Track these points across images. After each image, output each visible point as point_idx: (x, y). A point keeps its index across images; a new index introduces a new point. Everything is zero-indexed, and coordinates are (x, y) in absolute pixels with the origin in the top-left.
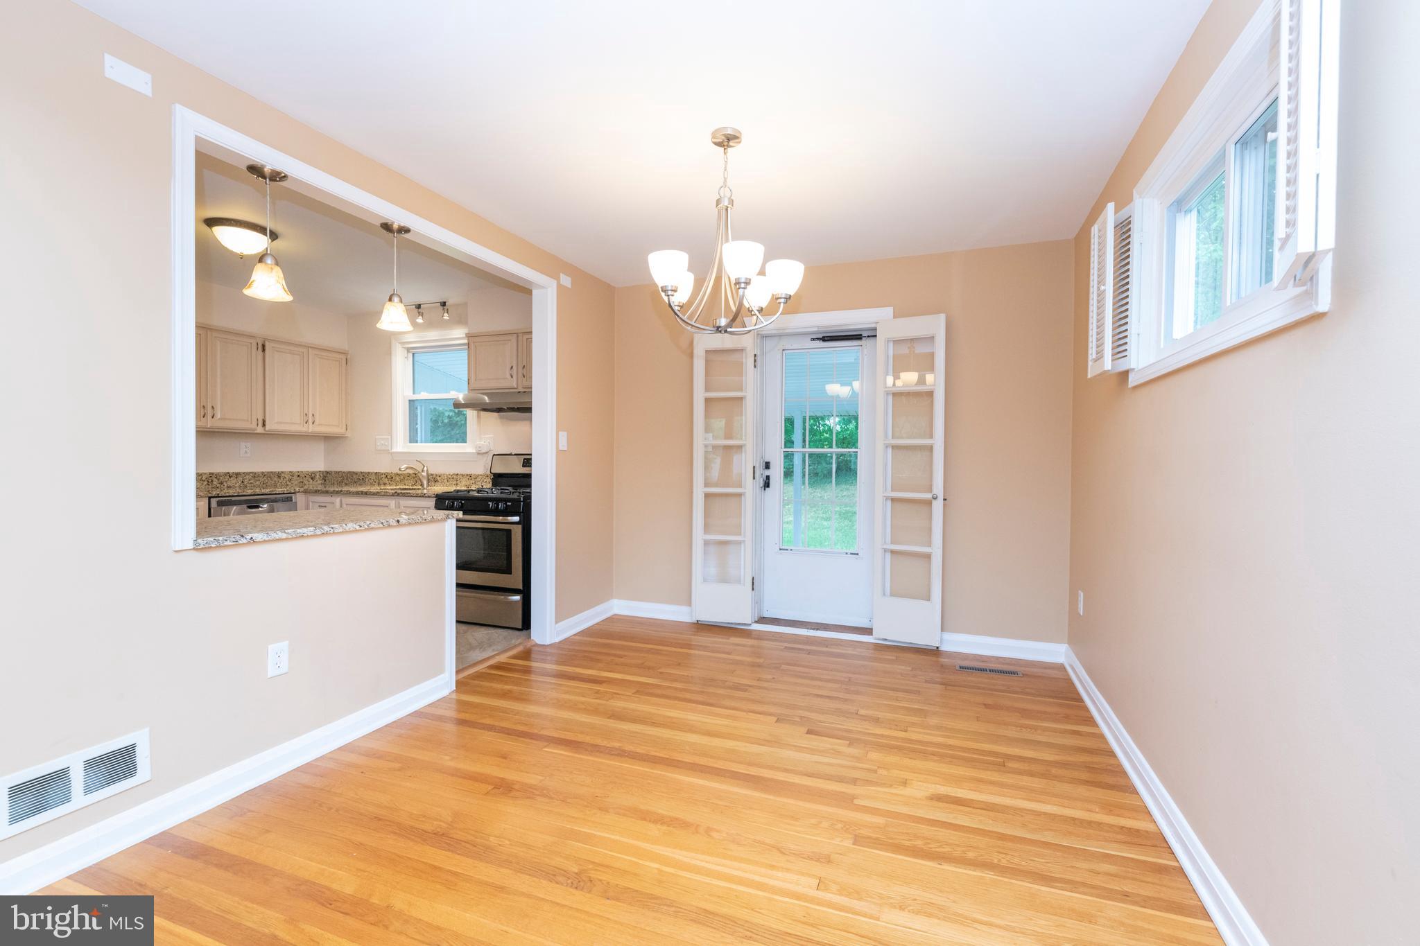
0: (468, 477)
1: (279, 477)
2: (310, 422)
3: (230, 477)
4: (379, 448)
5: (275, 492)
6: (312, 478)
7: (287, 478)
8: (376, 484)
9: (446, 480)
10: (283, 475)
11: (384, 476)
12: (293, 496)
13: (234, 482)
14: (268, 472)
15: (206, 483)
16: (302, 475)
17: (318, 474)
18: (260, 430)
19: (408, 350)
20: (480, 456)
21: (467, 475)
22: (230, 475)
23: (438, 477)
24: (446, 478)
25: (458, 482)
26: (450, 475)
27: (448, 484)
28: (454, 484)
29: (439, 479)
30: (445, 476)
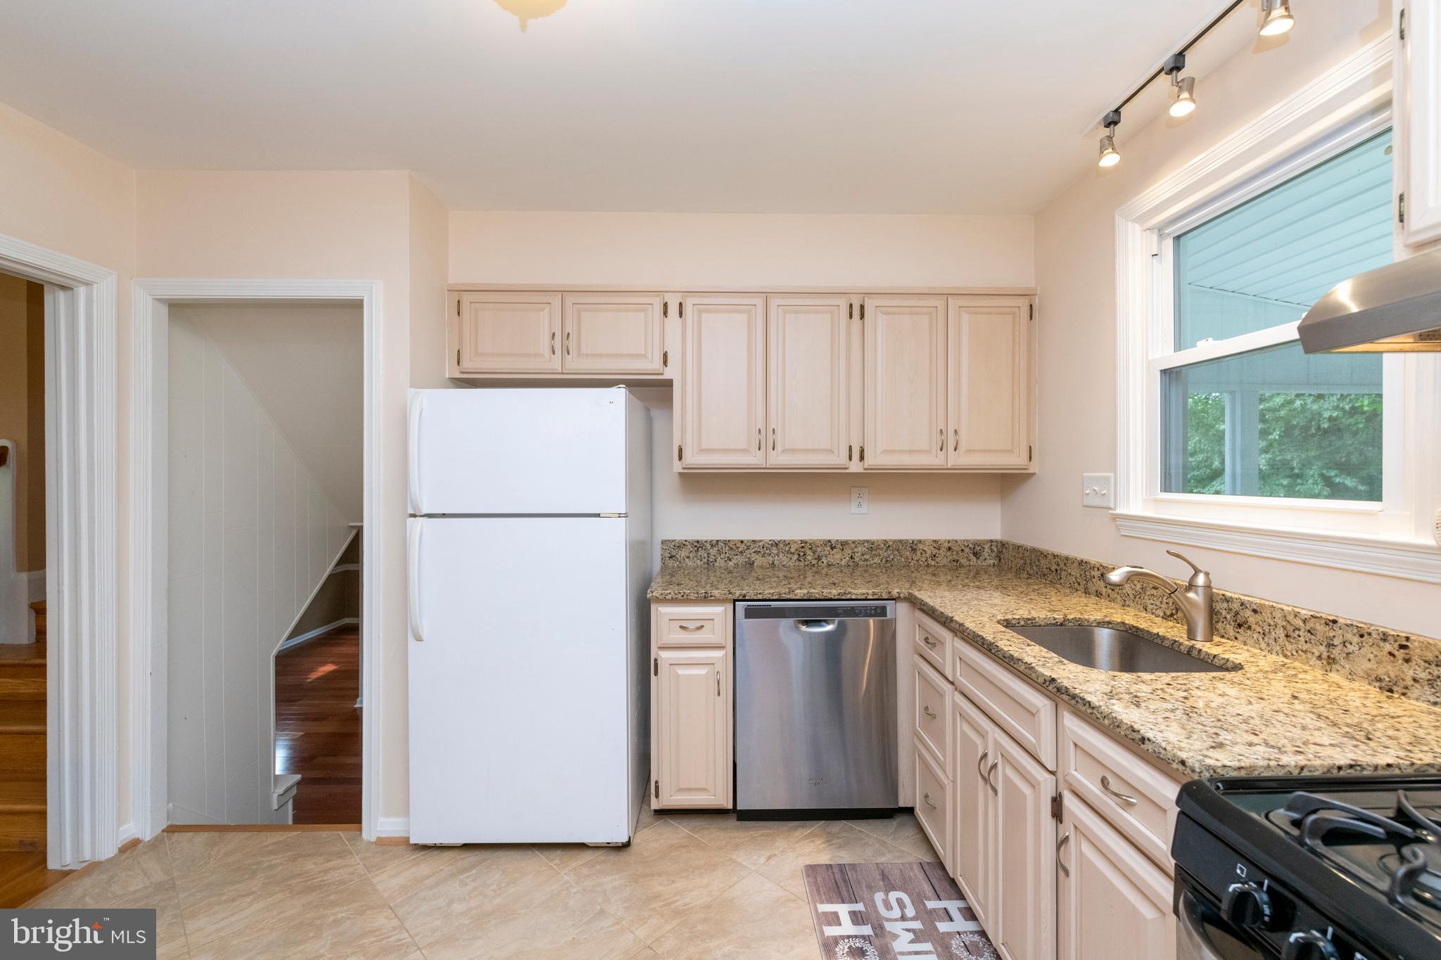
0: (1388, 647)
1: (914, 550)
2: (951, 447)
3: (832, 548)
4: (1088, 502)
5: (848, 597)
6: (975, 554)
7: (929, 552)
8: (1081, 588)
9: (1280, 633)
10: (921, 546)
11: (1097, 574)
12: (890, 605)
13: (838, 556)
14: (895, 541)
15: (795, 557)
16: (954, 548)
17: (987, 546)
18: (855, 467)
19: (1160, 230)
21: (1385, 638)
22: (831, 545)
23: (1248, 613)
24: (1281, 623)
25: (1336, 652)
26: (1296, 616)
27: (1289, 647)
28: (1317, 654)
29: (1252, 619)
30: (1278, 615)
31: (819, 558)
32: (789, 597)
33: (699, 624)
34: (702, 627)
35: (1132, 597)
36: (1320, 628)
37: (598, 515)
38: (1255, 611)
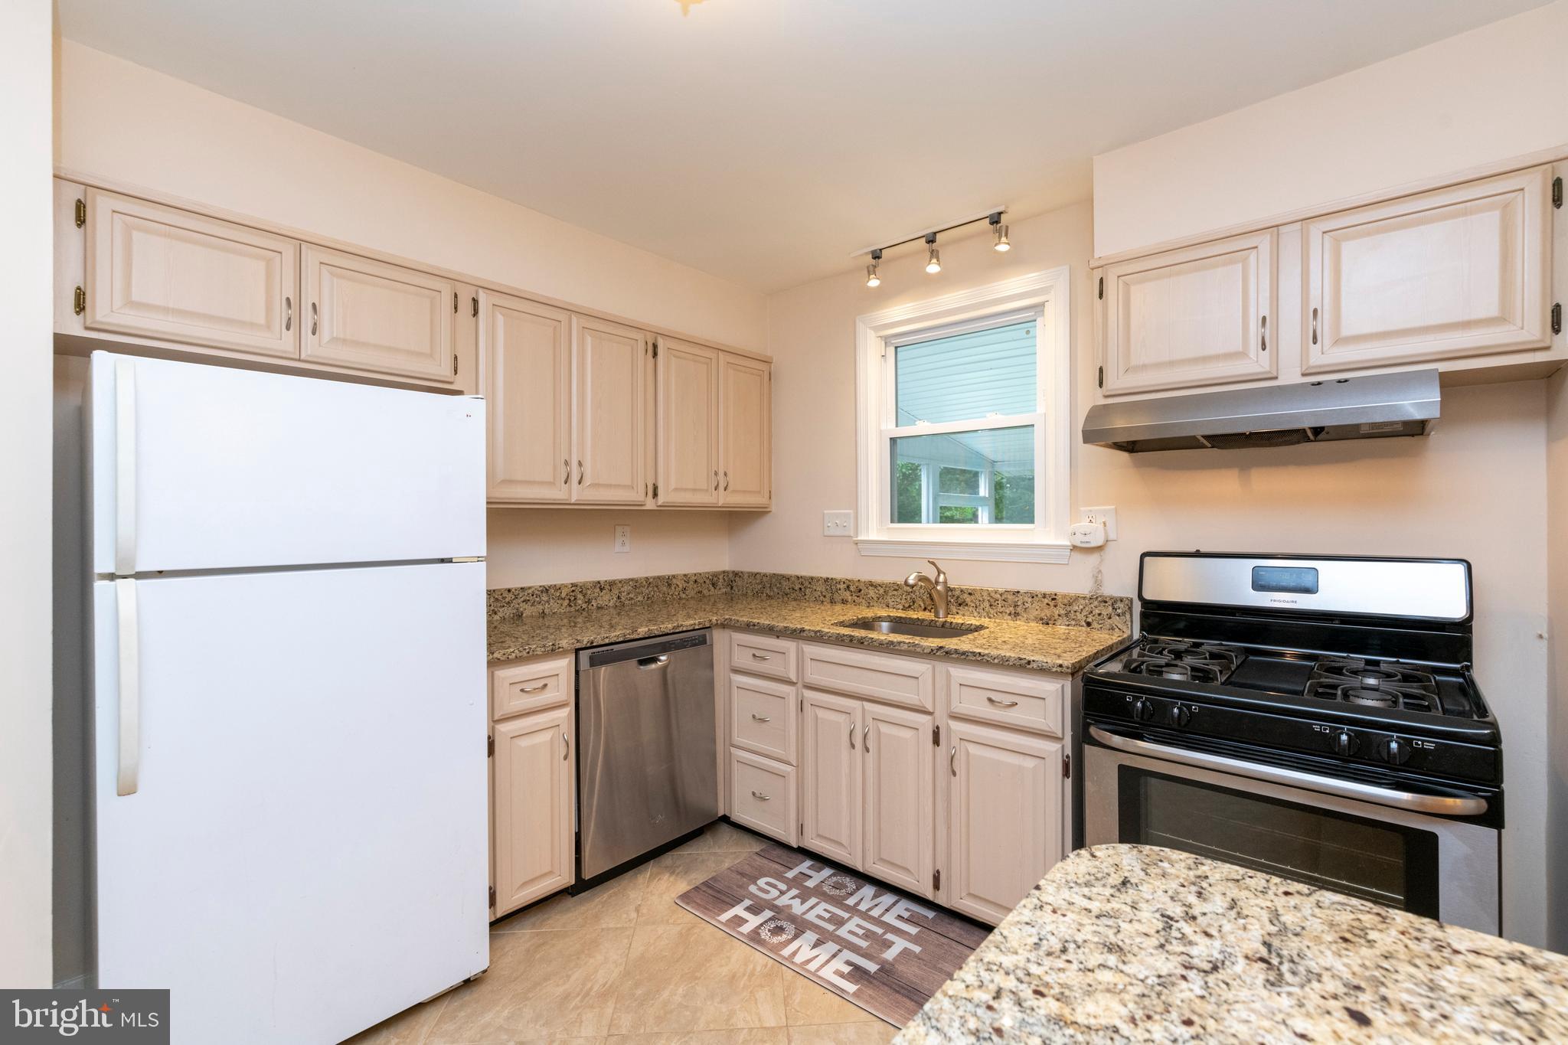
0: (1046, 601)
1: (669, 585)
2: (723, 488)
3: (601, 589)
4: (831, 532)
5: (681, 629)
6: (713, 585)
7: (681, 586)
8: (827, 599)
9: (987, 604)
10: (674, 581)
11: (842, 586)
12: (707, 633)
13: (607, 597)
14: (654, 578)
15: (566, 602)
16: (701, 581)
17: (721, 577)
18: (650, 504)
19: (887, 340)
20: (1077, 556)
21: (1044, 596)
22: (600, 586)
23: (966, 596)
24: (986, 598)
25: (1019, 609)
26: (996, 593)
27: (992, 612)
28: (1008, 612)
29: (968, 599)
30: (985, 594)
31: (589, 602)
32: (632, 637)
33: (540, 684)
34: (545, 685)
35: (875, 599)
36: (1010, 597)
37: (450, 561)
38: (970, 594)
